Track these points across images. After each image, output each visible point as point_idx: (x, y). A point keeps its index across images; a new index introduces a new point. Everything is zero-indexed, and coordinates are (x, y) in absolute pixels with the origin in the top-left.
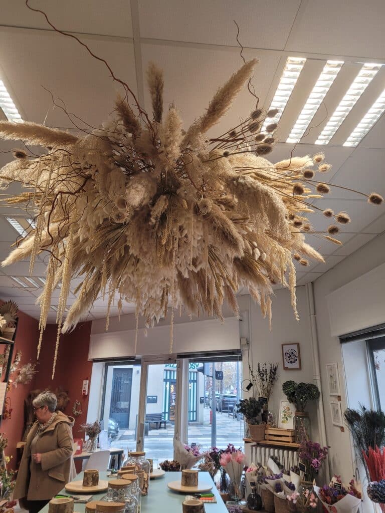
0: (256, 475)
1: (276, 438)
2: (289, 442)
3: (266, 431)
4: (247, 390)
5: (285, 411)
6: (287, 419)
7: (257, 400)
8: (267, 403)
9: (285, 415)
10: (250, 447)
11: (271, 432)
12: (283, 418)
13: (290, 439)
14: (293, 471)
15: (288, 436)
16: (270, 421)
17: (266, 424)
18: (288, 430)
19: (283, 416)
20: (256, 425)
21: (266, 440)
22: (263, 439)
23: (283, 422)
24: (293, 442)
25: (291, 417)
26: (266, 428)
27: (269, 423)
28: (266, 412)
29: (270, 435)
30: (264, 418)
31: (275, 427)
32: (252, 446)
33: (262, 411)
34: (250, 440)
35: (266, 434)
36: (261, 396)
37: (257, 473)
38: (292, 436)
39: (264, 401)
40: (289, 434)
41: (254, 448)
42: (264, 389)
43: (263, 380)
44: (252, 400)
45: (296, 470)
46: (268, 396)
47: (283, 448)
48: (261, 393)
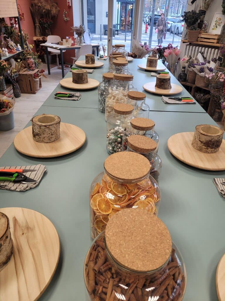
0: (187, 63)
1: (206, 40)
2: (214, 43)
3: (199, 35)
4: (191, 4)
5: (216, 21)
6: (217, 27)
7: (197, 12)
8: (205, 15)
9: (216, 24)
10: (185, 46)
11: (203, 36)
13: (215, 41)
14: (213, 61)
15: (215, 39)
16: (204, 28)
17: (201, 30)
18: (216, 35)
19: (215, 25)
20: (194, 31)
21: (197, 41)
22: (196, 40)
23: (213, 29)
24: (217, 43)
25: (220, 26)
26: (200, 33)
27: (203, 29)
28: (202, 22)
29: (201, 38)
30: (200, 26)
31: (206, 33)
32: (187, 45)
33: (199, 21)
34: (186, 41)
35: (199, 37)
36: (201, 9)
37: (188, 61)
38: (217, 39)
39: (203, 12)
40: (216, 37)
41: (188, 46)
42: (205, 3)
44: (194, 12)
45: (215, 60)
46: (207, 9)
47: (209, 47)
48: (202, 6)
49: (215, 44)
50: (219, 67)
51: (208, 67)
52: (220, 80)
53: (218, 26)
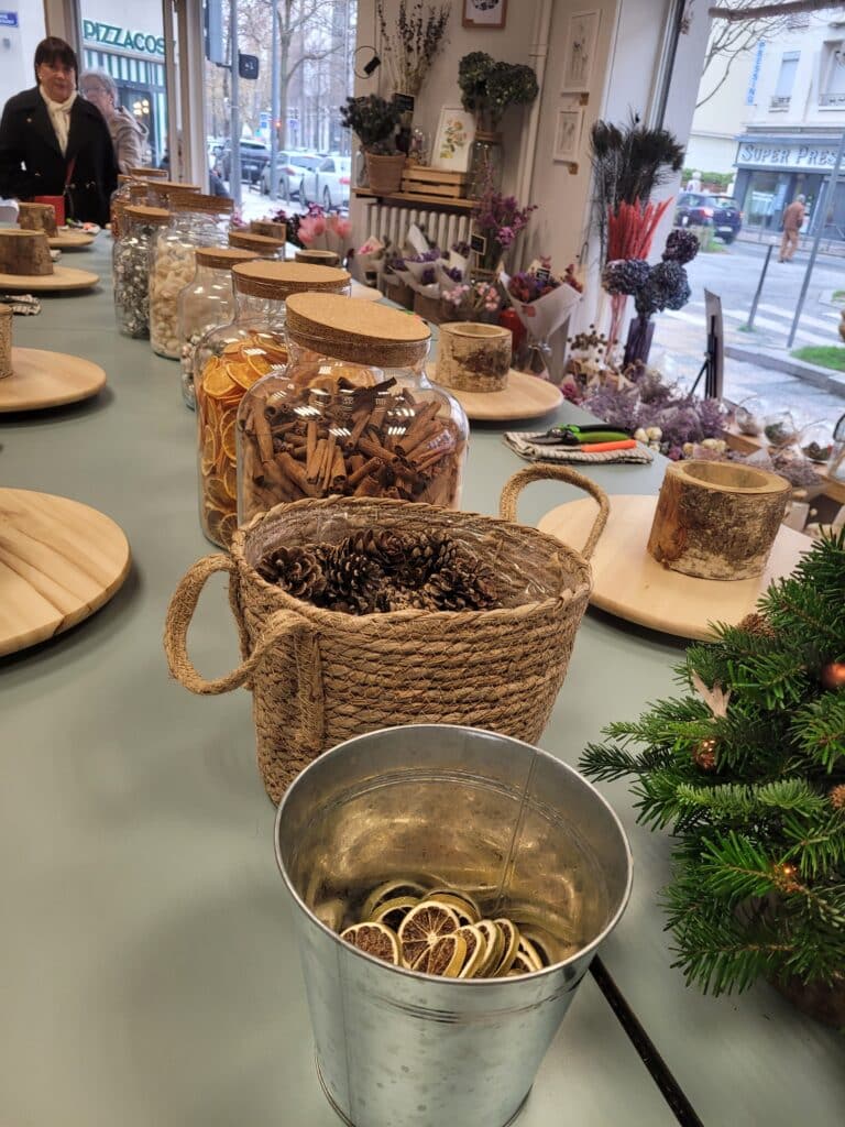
0: (379, 258)
1: (426, 189)
2: (452, 197)
3: (405, 172)
4: (364, 74)
5: (450, 132)
6: (453, 150)
7: (388, 99)
8: (412, 109)
9: (449, 140)
10: (366, 207)
12: (445, 146)
13: (456, 191)
14: (456, 250)
15: (452, 185)
16: (416, 151)
17: (407, 156)
18: (454, 173)
19: (446, 143)
20: (386, 157)
21: (402, 192)
22: (397, 189)
23: (443, 155)
24: (460, 198)
25: (461, 145)
26: (406, 167)
27: (414, 154)
28: (407, 131)
29: (412, 181)
30: (404, 142)
31: (425, 165)
32: (371, 205)
33: (397, 130)
34: (367, 191)
35: (404, 180)
36: (399, 91)
37: (380, 254)
38: (461, 185)
39: (406, 103)
40: (457, 180)
41: (375, 208)
42: (408, 74)
43: (410, 49)
44: (376, 101)
45: (462, 249)
46: (417, 91)
47: (439, 209)
48: (399, 81)
49: (454, 200)
50: (477, 269)
51: (445, 268)
52: (488, 305)
53: (456, 146)
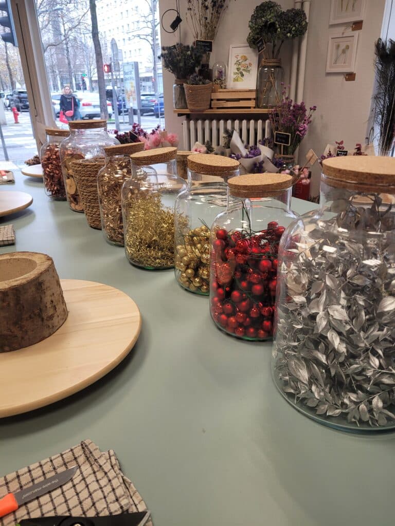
2: (250, 108)
3: (213, 94)
4: (171, 30)
5: (238, 63)
6: (242, 75)
7: (191, 45)
8: (211, 50)
9: (238, 69)
10: (185, 123)
11: (221, 96)
14: (264, 144)
17: (213, 83)
19: (236, 71)
20: (202, 86)
21: (211, 108)
22: (208, 107)
23: (236, 80)
25: (249, 71)
26: (214, 90)
27: (218, 82)
29: (218, 100)
34: (185, 111)
35: (212, 100)
36: (199, 38)
38: (255, 99)
39: (206, 46)
41: (191, 123)
42: (206, 26)
43: (207, 8)
44: (182, 47)
45: (267, 143)
47: (241, 117)
48: (199, 32)
49: (252, 109)
